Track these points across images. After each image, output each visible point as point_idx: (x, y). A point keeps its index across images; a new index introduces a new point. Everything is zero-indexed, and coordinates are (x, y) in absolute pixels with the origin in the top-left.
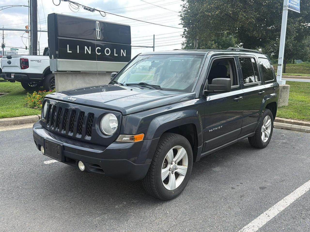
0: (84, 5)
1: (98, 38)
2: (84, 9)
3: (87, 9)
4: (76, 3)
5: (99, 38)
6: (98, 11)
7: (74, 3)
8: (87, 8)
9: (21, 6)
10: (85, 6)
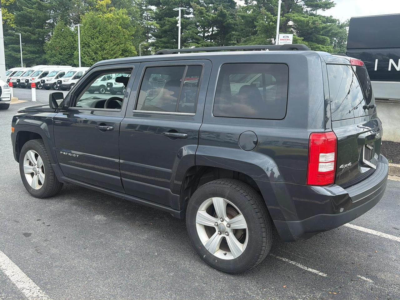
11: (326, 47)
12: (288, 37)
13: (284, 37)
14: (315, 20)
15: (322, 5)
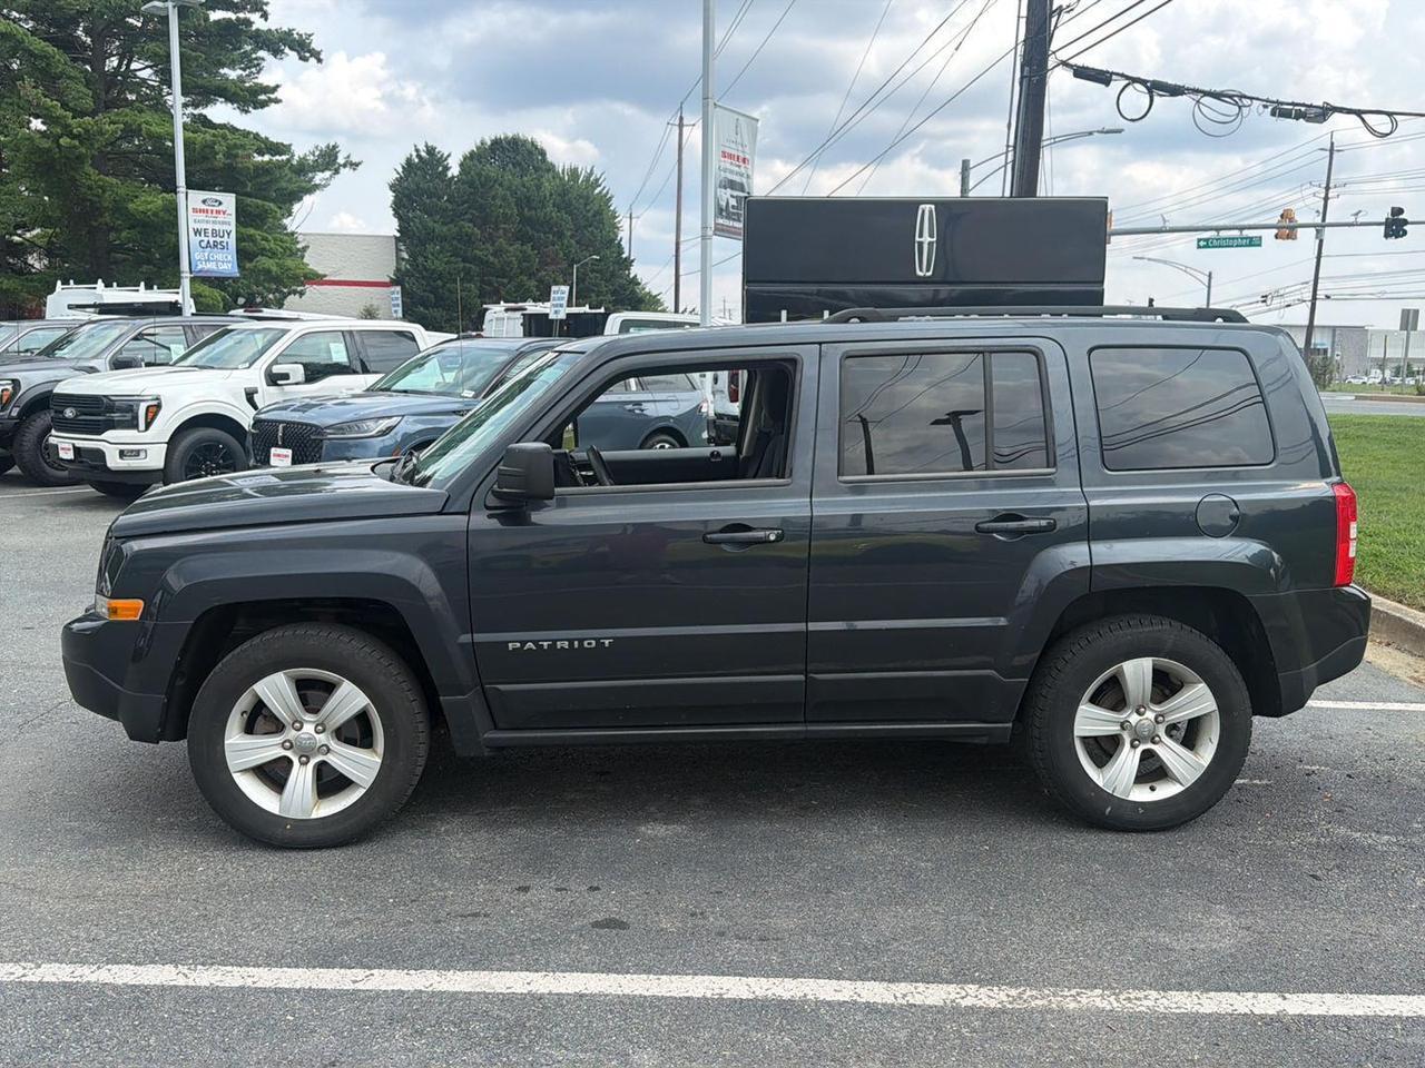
0: (1271, 99)
1: (921, 270)
2: (1273, 114)
3: (1285, 114)
4: (1231, 97)
5: (928, 270)
6: (1350, 111)
7: (1217, 96)
8: (1291, 107)
9: (1091, 133)
10: (1277, 102)
11: (275, 240)
12: (220, 203)
13: (204, 202)
14: (235, 144)
15: (239, 91)
